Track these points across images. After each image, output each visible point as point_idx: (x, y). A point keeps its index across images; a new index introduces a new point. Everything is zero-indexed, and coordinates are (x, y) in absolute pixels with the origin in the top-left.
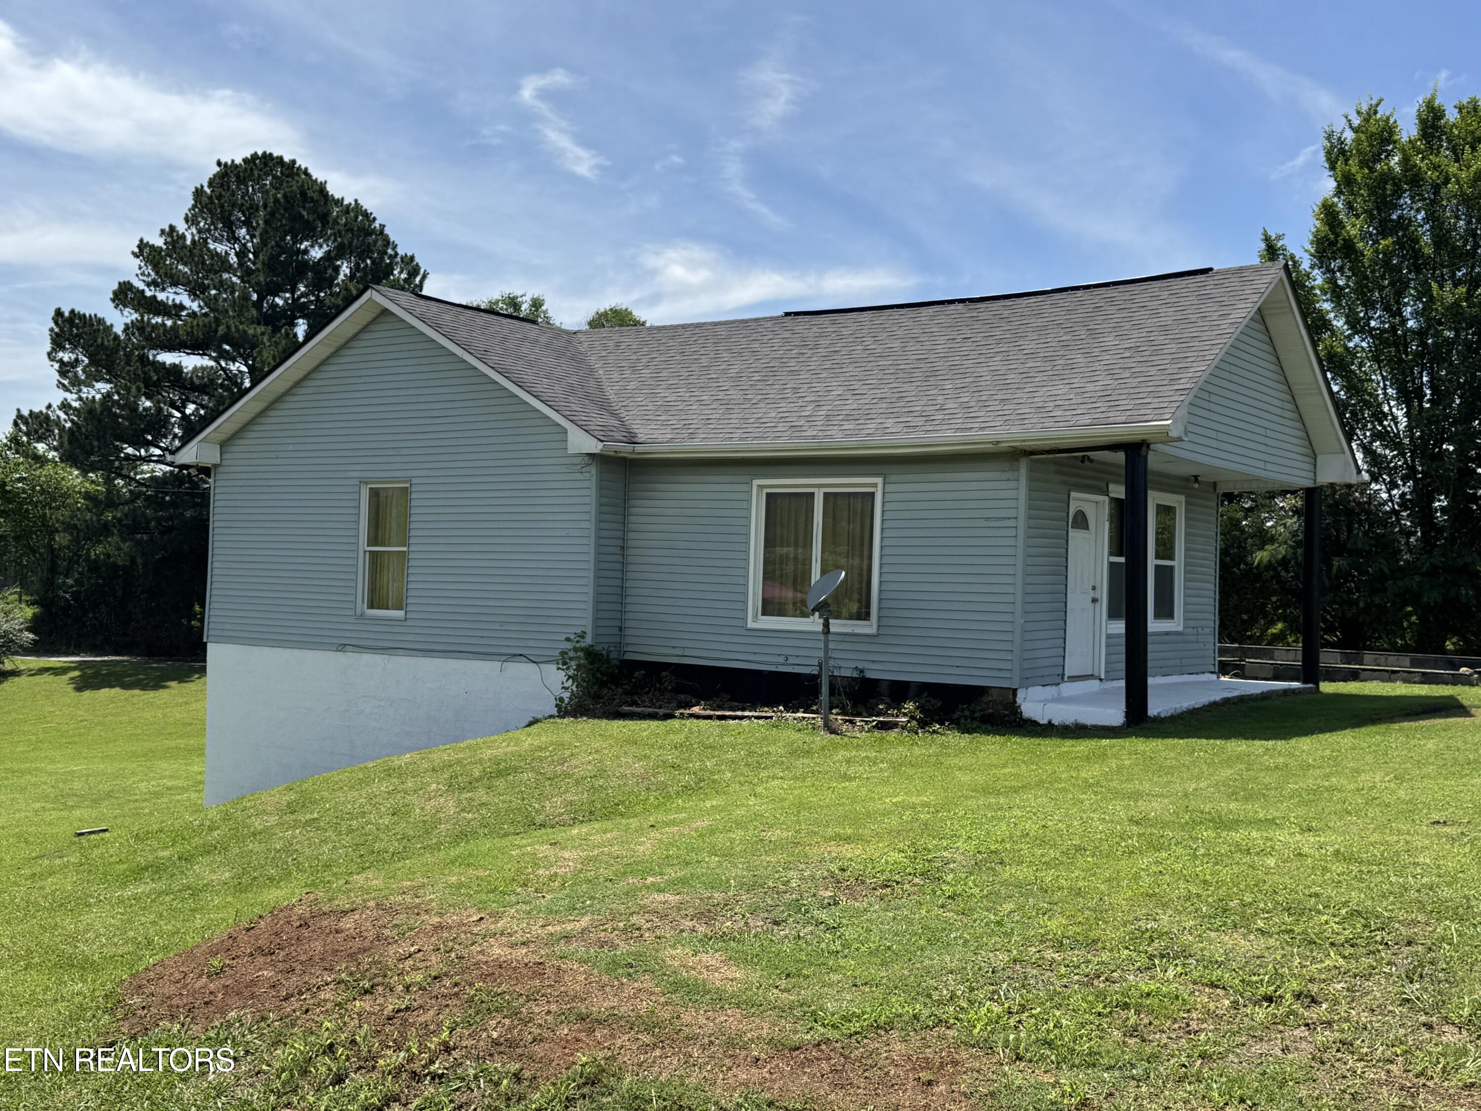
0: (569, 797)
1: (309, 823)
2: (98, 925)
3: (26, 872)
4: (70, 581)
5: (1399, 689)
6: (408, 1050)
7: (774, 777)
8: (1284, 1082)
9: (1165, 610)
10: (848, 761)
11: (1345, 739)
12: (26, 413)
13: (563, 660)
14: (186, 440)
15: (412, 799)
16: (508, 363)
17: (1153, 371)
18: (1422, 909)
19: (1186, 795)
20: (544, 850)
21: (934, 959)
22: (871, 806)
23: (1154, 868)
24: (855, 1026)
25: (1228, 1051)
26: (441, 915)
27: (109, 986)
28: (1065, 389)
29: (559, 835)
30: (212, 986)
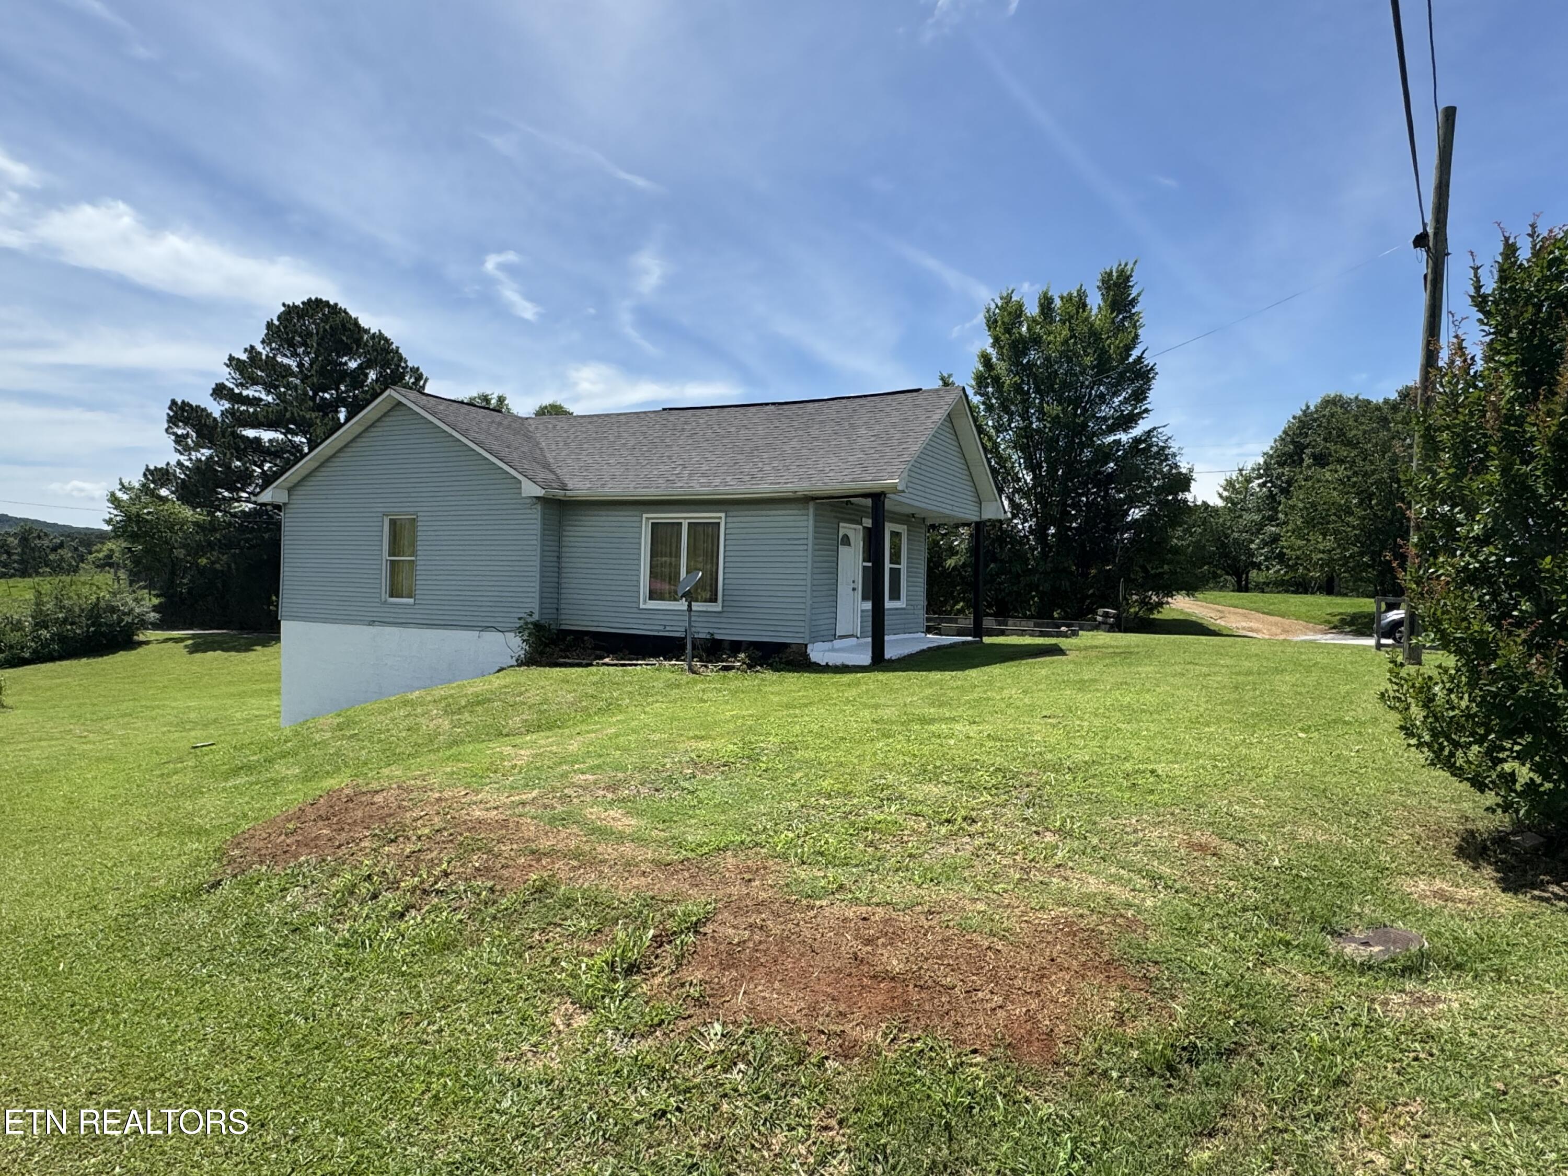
0: (525, 717)
1: (352, 736)
2: (208, 806)
3: (158, 772)
4: (185, 581)
5: (1027, 640)
6: (421, 876)
7: (657, 701)
8: (956, 868)
9: (895, 596)
10: (703, 691)
11: (996, 670)
12: (152, 467)
13: (520, 630)
14: (263, 488)
15: (422, 720)
16: (482, 437)
17: (888, 450)
18: (1035, 766)
19: (905, 705)
20: (508, 750)
21: (753, 808)
22: (717, 717)
23: (885, 748)
24: (706, 849)
25: (925, 852)
26: (441, 792)
27: (217, 844)
28: (835, 460)
29: (518, 740)
30: (288, 841)
